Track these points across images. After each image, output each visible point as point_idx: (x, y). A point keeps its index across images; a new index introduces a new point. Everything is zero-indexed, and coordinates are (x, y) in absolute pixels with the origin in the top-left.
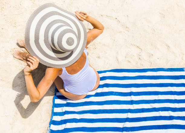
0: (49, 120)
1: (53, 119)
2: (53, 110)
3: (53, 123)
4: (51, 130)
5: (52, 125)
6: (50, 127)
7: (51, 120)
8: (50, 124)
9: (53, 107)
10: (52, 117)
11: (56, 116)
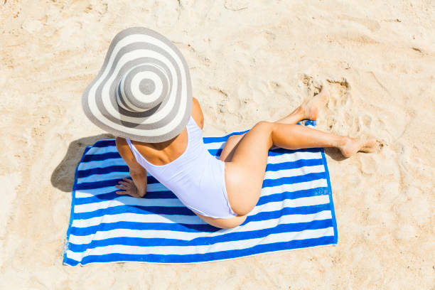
0: (66, 228)
1: (73, 226)
2: (73, 210)
3: (73, 231)
4: (71, 244)
5: (71, 236)
6: (68, 238)
7: (70, 226)
8: (68, 235)
9: (73, 205)
10: (71, 223)
11: (78, 220)
